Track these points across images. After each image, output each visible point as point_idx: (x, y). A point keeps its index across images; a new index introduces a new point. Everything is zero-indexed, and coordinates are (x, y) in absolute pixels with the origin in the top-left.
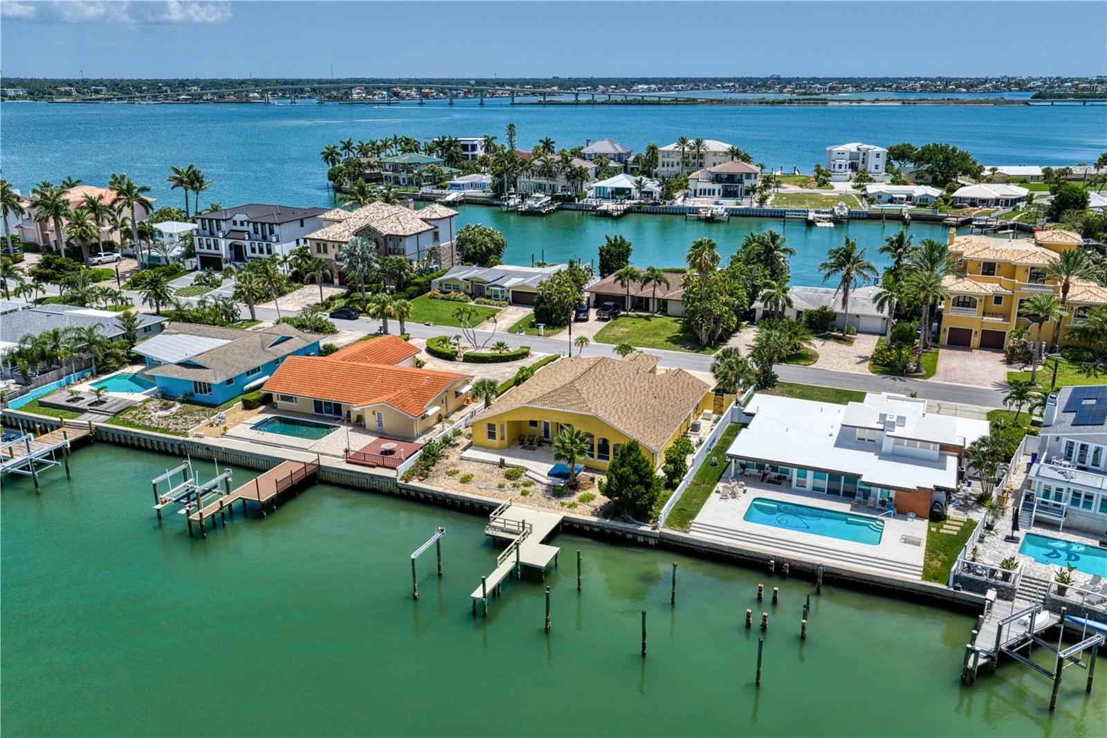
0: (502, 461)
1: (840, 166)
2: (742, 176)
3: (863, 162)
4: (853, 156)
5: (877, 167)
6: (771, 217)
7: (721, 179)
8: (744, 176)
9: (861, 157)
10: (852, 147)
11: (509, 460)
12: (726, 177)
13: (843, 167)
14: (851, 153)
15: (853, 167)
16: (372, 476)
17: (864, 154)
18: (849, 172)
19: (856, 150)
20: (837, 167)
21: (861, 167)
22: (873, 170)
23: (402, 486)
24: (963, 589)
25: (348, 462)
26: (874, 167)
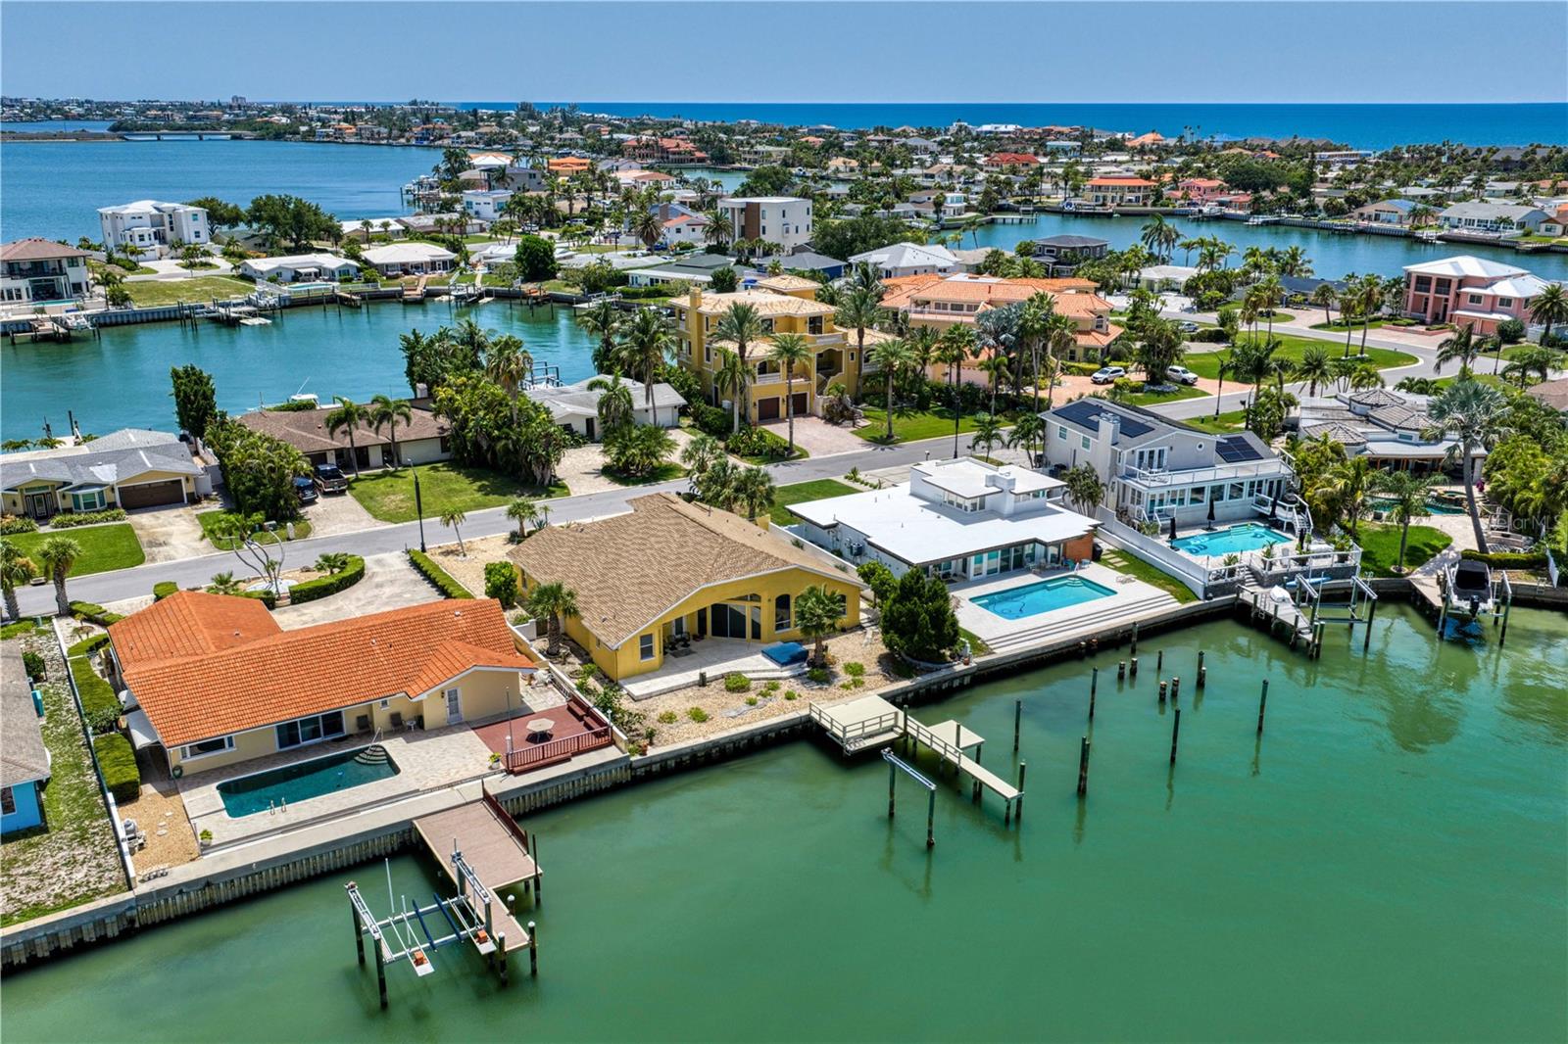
0: (702, 676)
1: (142, 238)
2: (59, 261)
3: (172, 229)
4: (157, 221)
5: (197, 234)
6: (148, 321)
7: (21, 270)
8: (65, 263)
9: (167, 220)
10: (145, 207)
11: (710, 671)
12: (28, 266)
13: (146, 238)
14: (151, 216)
15: (160, 237)
16: (585, 772)
17: (170, 216)
18: (157, 246)
19: (155, 212)
20: (137, 238)
21: (169, 235)
22: (194, 240)
23: (640, 764)
24: (1215, 596)
25: (517, 774)
26: (193, 235)
